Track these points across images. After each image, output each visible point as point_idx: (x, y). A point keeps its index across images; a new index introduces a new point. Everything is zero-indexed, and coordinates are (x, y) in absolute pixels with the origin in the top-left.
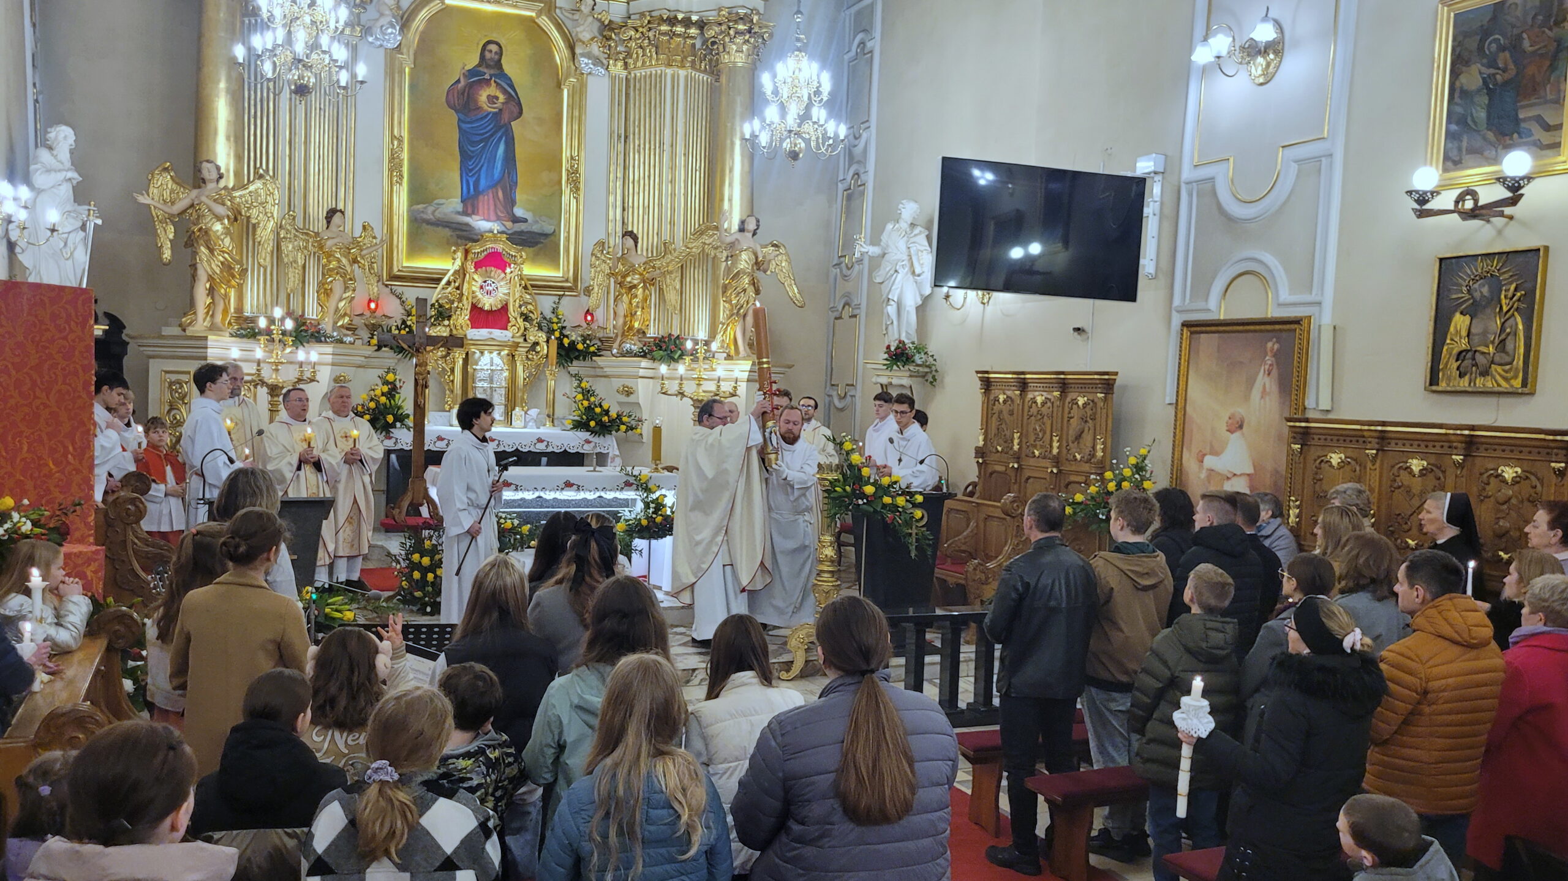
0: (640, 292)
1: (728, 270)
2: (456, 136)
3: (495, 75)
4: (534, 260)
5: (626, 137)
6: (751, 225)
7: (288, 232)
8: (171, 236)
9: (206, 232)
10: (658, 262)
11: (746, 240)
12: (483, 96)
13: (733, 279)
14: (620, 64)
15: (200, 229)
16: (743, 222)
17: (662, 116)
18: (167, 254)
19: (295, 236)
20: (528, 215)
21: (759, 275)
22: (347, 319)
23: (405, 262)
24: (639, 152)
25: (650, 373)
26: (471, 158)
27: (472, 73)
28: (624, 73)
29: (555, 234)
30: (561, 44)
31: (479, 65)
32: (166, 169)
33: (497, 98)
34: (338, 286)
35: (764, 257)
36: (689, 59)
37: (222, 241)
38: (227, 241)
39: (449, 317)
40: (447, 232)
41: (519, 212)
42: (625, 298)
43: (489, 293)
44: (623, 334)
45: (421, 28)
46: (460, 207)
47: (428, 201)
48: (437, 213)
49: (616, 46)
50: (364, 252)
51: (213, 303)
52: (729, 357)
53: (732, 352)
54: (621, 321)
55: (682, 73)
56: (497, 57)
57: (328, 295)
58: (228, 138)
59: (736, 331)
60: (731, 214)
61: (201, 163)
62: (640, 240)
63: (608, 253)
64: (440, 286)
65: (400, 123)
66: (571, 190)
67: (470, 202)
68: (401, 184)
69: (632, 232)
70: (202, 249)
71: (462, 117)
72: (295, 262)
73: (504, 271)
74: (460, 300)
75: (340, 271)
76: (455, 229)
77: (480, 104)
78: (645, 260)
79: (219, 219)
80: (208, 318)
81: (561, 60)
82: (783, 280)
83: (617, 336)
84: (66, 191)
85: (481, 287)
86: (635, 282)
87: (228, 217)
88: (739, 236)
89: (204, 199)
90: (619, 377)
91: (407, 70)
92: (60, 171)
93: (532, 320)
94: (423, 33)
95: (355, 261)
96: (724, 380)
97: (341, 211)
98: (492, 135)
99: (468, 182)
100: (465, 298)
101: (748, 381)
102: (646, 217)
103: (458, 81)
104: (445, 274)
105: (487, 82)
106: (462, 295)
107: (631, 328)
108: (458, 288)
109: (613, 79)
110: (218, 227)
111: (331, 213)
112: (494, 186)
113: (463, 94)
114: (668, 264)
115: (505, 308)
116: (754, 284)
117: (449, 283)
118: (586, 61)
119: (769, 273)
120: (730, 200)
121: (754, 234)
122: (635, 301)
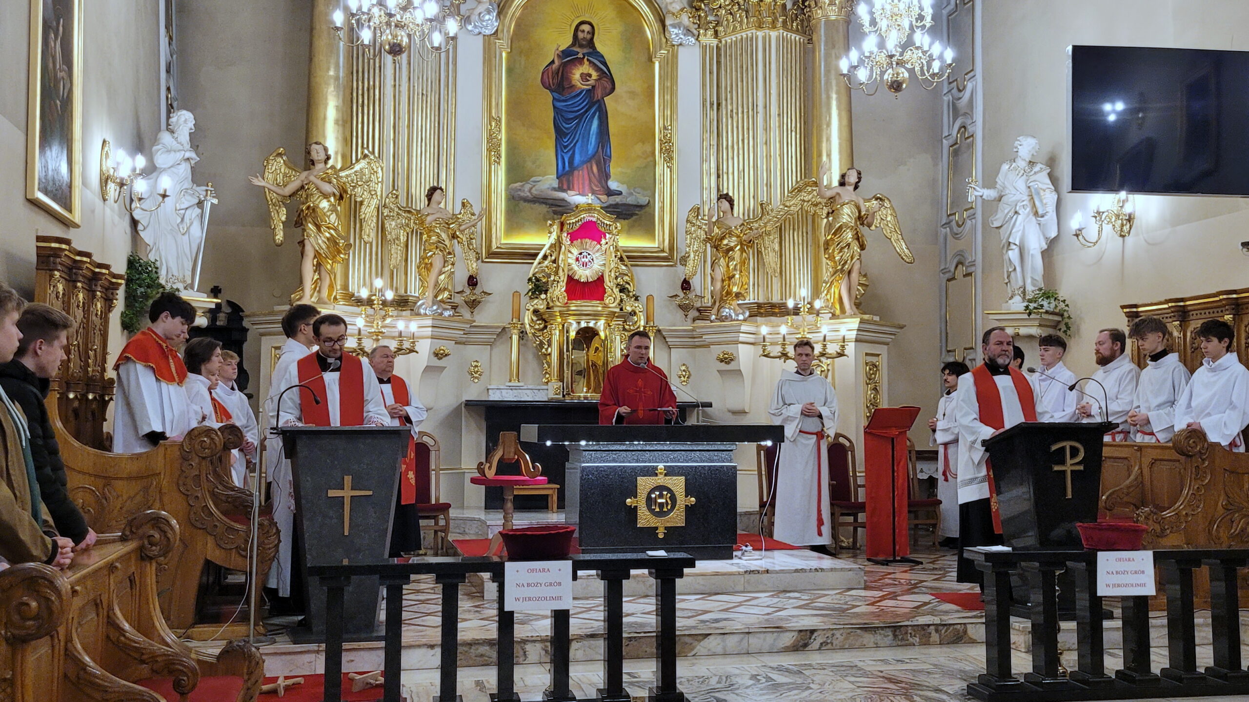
0: (737, 254)
1: (830, 225)
2: (551, 114)
3: (589, 54)
4: (630, 231)
5: (719, 105)
6: (852, 178)
7: (392, 210)
8: (283, 218)
9: (314, 210)
10: (756, 225)
11: (848, 193)
12: (576, 75)
13: (835, 234)
14: (710, 32)
15: (308, 208)
16: (843, 176)
17: (755, 79)
18: (280, 237)
19: (398, 214)
20: (622, 188)
21: (864, 230)
22: (446, 294)
23: (503, 239)
24: (732, 117)
25: (750, 338)
26: (566, 135)
27: (566, 53)
28: (715, 42)
29: (650, 205)
30: (651, 17)
31: (573, 45)
32: (280, 155)
33: (590, 76)
34: (437, 261)
35: (867, 210)
36: (780, 20)
37: (329, 217)
38: (333, 217)
39: (546, 294)
40: (543, 208)
41: (613, 185)
42: (722, 262)
43: (585, 265)
44: (721, 299)
45: (518, 14)
46: (555, 184)
47: (525, 179)
48: (533, 191)
49: (706, 16)
50: (462, 228)
51: (320, 279)
52: (834, 316)
53: (838, 312)
54: (718, 285)
55: (774, 34)
56: (589, 37)
57: (428, 270)
58: (337, 122)
59: (841, 288)
60: (830, 169)
61: (310, 145)
62: (736, 203)
63: (702, 219)
64: (536, 262)
65: (497, 104)
66: (665, 160)
67: (565, 178)
68: (499, 163)
69: (727, 194)
70: (309, 225)
71: (556, 95)
72: (398, 238)
73: (599, 242)
74: (556, 273)
75: (439, 245)
76: (552, 205)
77: (573, 82)
78: (741, 222)
79: (326, 196)
80: (316, 294)
81: (652, 33)
82: (889, 235)
83: (715, 302)
84: (185, 170)
85: (577, 259)
86: (732, 244)
87: (334, 195)
88: (840, 190)
89: (312, 178)
90: (719, 344)
91: (504, 55)
92: (179, 151)
93: (629, 292)
94: (519, 18)
95: (454, 236)
96: (832, 341)
97: (441, 189)
98: (586, 111)
99: (563, 159)
100: (561, 271)
101: (857, 341)
102: (741, 181)
103: (553, 62)
104: (541, 249)
105: (580, 61)
106: (558, 268)
107: (729, 293)
108: (554, 262)
109: (704, 48)
110: (324, 204)
111: (432, 191)
112: (589, 160)
113: (557, 73)
114: (766, 224)
115: (601, 279)
116: (858, 239)
117: (545, 257)
118: (676, 31)
119: (873, 228)
120: (829, 155)
121: (856, 187)
122: (732, 265)
